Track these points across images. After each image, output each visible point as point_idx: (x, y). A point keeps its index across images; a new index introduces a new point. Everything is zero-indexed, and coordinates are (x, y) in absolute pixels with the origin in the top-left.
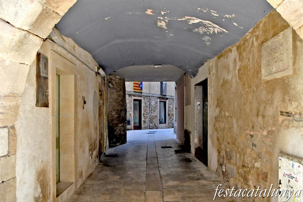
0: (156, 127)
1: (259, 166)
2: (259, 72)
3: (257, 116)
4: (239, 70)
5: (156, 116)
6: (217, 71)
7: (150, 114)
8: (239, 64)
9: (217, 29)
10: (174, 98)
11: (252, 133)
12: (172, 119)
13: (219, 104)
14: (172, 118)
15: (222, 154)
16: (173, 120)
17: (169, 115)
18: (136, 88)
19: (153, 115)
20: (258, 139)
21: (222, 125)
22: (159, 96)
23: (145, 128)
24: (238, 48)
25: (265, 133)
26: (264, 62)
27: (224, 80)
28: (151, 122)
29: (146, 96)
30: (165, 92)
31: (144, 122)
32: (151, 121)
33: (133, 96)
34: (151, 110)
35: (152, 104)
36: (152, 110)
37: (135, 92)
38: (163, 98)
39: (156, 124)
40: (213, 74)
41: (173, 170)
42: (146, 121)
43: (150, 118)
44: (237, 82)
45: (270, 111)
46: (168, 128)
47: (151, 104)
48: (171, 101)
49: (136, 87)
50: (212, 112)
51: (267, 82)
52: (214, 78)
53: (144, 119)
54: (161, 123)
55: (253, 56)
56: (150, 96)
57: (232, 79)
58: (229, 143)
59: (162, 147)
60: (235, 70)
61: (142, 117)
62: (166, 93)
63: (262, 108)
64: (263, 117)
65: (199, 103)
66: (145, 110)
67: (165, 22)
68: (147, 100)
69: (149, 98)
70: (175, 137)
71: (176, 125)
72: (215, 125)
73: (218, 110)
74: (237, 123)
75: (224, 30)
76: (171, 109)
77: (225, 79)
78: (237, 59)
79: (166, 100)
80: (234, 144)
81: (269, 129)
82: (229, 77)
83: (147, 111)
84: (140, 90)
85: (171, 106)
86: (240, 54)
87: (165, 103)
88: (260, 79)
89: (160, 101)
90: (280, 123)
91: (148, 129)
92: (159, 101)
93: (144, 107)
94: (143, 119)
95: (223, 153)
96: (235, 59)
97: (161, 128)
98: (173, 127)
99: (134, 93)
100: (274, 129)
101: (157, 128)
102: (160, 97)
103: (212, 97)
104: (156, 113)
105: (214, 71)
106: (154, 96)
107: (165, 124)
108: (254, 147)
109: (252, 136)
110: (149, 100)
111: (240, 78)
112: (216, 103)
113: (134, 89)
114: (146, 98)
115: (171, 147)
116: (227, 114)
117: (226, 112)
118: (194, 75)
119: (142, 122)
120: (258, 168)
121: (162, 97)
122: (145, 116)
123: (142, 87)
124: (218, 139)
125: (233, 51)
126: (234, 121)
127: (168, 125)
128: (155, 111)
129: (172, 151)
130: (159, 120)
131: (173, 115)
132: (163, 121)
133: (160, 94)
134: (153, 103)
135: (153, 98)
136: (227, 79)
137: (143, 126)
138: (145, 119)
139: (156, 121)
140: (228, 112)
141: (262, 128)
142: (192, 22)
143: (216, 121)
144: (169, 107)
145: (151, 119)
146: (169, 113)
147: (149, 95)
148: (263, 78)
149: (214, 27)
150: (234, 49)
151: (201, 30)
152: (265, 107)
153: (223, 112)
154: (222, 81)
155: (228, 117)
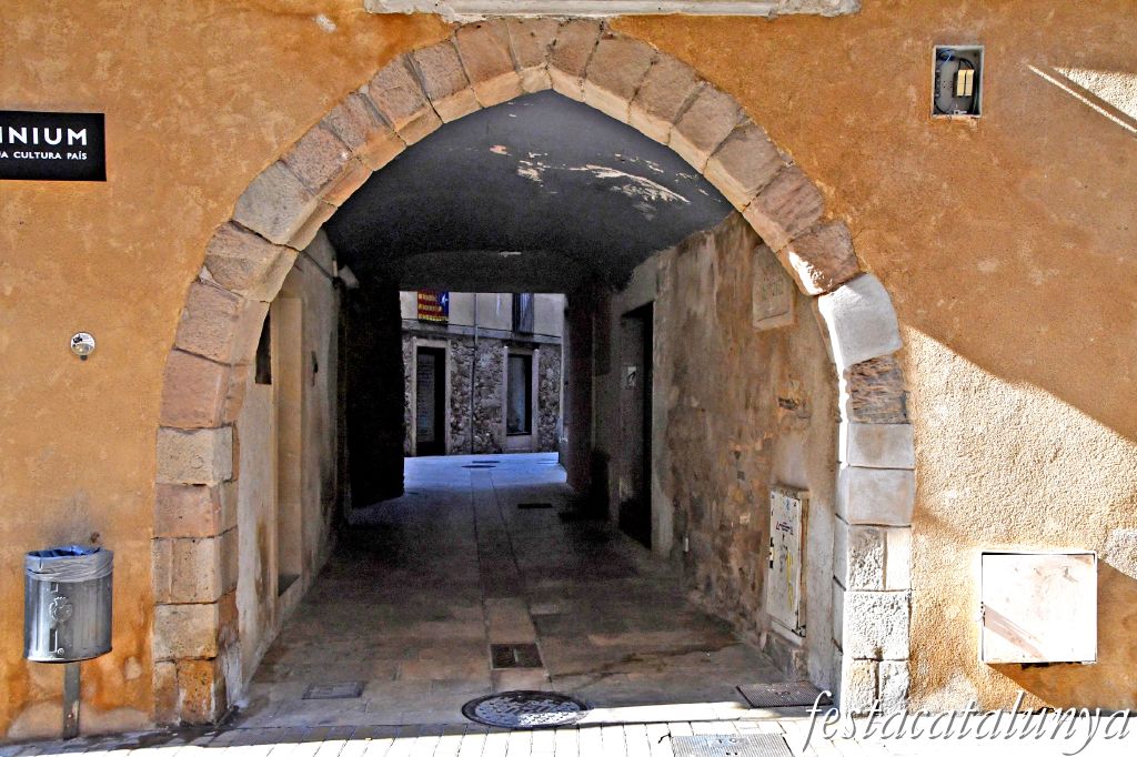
0: (495, 446)
1: (748, 521)
2: (748, 308)
3: (747, 407)
4: (719, 295)
5: (495, 409)
6: (676, 287)
7: (475, 401)
8: (718, 279)
9: (666, 194)
10: (561, 342)
11: (738, 448)
12: (551, 419)
13: (679, 376)
14: (554, 414)
15: (682, 508)
16: (555, 421)
17: (542, 404)
18: (425, 307)
19: (485, 402)
20: (748, 460)
21: (684, 432)
22: (509, 336)
23: (458, 450)
24: (719, 240)
25: (759, 447)
26: (758, 289)
27: (689, 313)
28: (478, 428)
29: (462, 338)
30: (528, 322)
31: (455, 427)
32: (479, 426)
33: (415, 338)
34: (477, 384)
35: (483, 364)
36: (481, 385)
37: (422, 321)
38: (521, 344)
39: (496, 436)
40: (668, 292)
41: (555, 557)
42: (460, 425)
43: (474, 414)
44: (714, 324)
45: (765, 400)
46: (539, 451)
47: (477, 364)
48: (551, 352)
49: (428, 303)
50: (663, 396)
51: (762, 334)
52: (668, 303)
53: (453, 419)
54: (512, 431)
55: (742, 269)
56: (474, 338)
57: (705, 315)
58: (696, 478)
59: (521, 506)
60: (711, 293)
61: (448, 411)
62: (532, 325)
63: (753, 391)
64: (756, 409)
65: (632, 369)
66: (458, 386)
67: (538, 170)
68: (465, 349)
69: (471, 344)
70: (562, 477)
71: (564, 439)
72: (667, 433)
73: (675, 392)
74: (714, 423)
75: (683, 199)
76: (550, 384)
77: (692, 313)
78: (716, 267)
79: (533, 349)
80: (707, 478)
81: (765, 437)
82: (700, 309)
83: (465, 389)
84: (440, 314)
85: (550, 372)
86: (721, 256)
87: (528, 361)
88: (751, 325)
89: (510, 356)
90: (779, 422)
91: (466, 452)
92: (506, 355)
93: (454, 376)
94: (449, 419)
95: (685, 504)
96: (712, 265)
97: (515, 452)
98: (554, 447)
99: (417, 327)
100: (771, 436)
101: (500, 452)
102: (510, 340)
103: (662, 355)
104: (497, 397)
105: (667, 286)
106: (492, 334)
107: (527, 437)
108: (741, 481)
109: (738, 454)
110: (470, 351)
111: (720, 315)
112: (671, 375)
113: (420, 311)
114: (460, 344)
115: (549, 506)
116: (695, 404)
117: (693, 399)
118: (621, 286)
119: (448, 429)
120: (746, 527)
121: (518, 338)
122: (457, 405)
123: (447, 303)
124: (674, 470)
125: (708, 245)
126: (708, 420)
127: (540, 439)
128: (491, 389)
129: (549, 516)
130: (504, 421)
131: (556, 404)
132: (521, 426)
133: (510, 328)
134: (485, 361)
135: (484, 345)
136: (696, 313)
137: (449, 442)
138: (456, 416)
139: (498, 426)
140: (696, 398)
141: (754, 436)
142: (602, 175)
143: (671, 420)
144: (543, 377)
145: (477, 419)
146: (544, 397)
147: (470, 332)
148: (756, 324)
149: (659, 190)
150: (710, 239)
151: (628, 191)
152: (758, 390)
153: (685, 399)
154: (685, 316)
155: (697, 409)
